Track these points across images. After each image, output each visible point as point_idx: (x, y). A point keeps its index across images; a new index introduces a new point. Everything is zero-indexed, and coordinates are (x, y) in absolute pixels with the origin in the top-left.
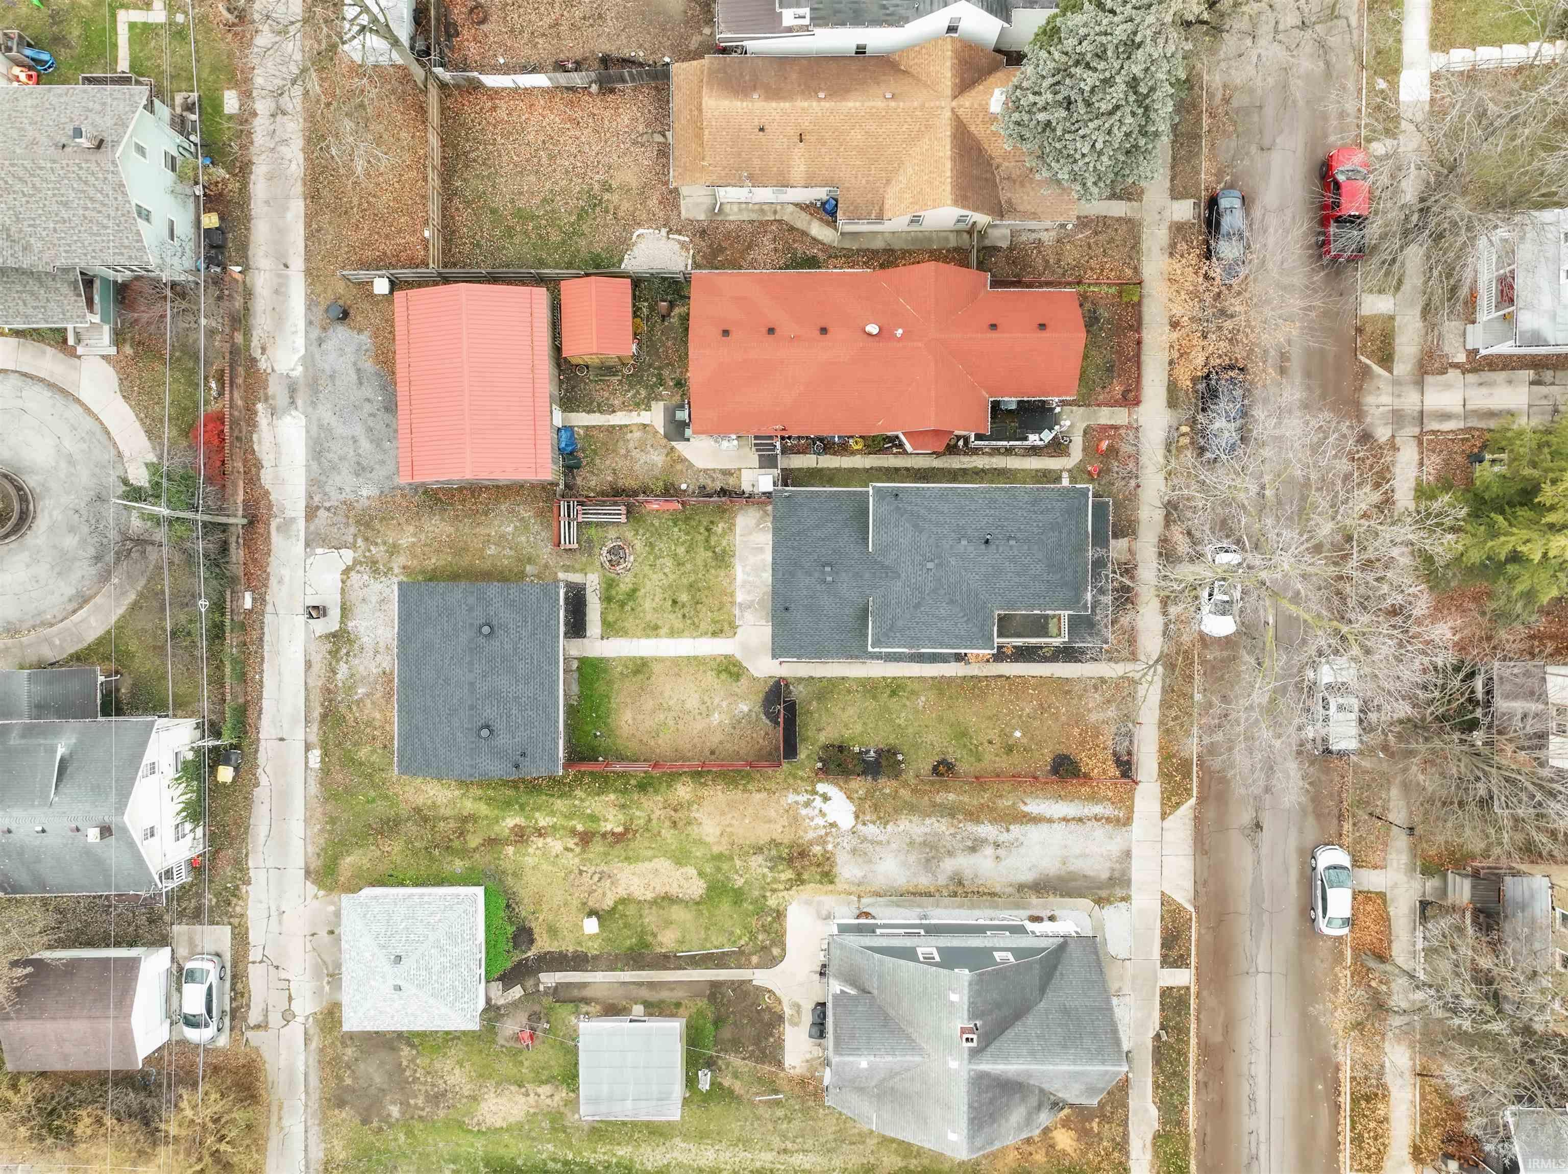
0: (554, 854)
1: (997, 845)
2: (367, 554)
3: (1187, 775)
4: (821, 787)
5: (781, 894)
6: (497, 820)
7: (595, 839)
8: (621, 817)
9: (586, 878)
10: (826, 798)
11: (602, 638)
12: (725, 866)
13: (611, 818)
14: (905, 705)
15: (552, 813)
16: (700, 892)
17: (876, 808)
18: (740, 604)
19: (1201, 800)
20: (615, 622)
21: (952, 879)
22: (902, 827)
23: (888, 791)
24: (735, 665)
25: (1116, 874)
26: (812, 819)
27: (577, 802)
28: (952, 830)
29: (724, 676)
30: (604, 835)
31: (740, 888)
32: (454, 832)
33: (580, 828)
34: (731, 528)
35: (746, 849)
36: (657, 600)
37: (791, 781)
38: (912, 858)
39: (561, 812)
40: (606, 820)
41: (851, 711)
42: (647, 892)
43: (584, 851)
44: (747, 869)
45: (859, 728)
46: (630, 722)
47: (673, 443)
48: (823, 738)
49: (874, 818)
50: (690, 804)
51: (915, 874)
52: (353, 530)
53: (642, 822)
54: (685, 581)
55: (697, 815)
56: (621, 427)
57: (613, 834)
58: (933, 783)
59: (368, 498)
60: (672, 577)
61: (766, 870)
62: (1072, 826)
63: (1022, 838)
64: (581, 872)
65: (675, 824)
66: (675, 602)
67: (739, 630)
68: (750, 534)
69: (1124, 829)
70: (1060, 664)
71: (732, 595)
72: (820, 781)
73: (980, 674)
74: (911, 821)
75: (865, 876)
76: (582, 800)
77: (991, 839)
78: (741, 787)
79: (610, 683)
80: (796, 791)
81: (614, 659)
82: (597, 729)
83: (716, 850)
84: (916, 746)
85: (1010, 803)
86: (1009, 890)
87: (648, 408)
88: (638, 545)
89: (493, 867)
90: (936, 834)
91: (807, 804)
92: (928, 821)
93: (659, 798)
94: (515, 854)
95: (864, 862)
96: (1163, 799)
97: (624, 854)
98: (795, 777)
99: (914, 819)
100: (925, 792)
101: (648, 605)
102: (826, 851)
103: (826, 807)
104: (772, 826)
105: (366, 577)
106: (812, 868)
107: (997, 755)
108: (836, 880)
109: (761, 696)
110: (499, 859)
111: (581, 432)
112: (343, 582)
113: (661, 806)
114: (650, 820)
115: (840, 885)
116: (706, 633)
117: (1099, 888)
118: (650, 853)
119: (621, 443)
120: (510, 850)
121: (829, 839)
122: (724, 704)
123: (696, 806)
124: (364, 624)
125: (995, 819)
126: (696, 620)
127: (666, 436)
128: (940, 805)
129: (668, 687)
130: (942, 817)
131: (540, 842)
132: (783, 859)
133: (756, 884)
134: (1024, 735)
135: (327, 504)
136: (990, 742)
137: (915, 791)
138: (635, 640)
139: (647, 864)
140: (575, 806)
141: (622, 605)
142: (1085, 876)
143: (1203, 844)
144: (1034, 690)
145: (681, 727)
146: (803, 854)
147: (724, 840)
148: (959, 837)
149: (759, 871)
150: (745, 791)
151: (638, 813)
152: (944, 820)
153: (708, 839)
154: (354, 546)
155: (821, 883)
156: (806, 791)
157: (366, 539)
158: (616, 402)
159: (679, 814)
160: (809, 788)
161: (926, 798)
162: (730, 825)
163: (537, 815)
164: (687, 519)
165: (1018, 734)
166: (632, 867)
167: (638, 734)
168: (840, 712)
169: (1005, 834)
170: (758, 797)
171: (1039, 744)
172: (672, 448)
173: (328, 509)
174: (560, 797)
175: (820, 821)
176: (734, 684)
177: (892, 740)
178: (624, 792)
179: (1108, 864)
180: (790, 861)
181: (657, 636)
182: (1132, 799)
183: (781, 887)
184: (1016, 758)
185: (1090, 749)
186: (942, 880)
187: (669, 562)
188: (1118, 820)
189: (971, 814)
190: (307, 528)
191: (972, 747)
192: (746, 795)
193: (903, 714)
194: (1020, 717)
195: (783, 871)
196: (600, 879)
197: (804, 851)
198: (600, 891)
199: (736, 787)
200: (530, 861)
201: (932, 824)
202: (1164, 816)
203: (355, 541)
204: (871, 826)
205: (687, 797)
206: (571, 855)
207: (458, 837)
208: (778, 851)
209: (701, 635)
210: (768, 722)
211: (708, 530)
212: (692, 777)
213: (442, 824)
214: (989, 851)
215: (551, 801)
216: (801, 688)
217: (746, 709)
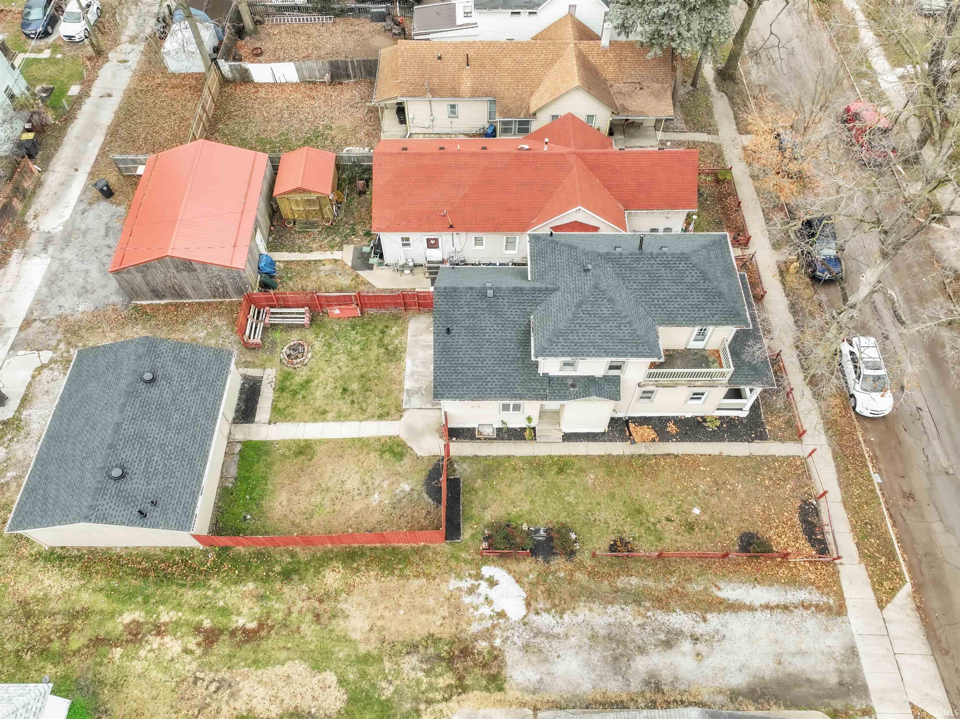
0: (168, 657)
1: (695, 639)
2: (65, 354)
3: (891, 556)
4: (487, 571)
5: (438, 707)
6: (112, 615)
7: (222, 637)
8: (257, 610)
9: (200, 689)
10: (492, 583)
11: (270, 423)
12: (372, 670)
13: (245, 611)
14: (574, 482)
15: (179, 606)
16: (339, 705)
17: (549, 594)
18: (408, 391)
19: (918, 588)
20: (285, 409)
21: (647, 683)
22: (581, 618)
23: (562, 575)
24: (398, 445)
25: (847, 679)
26: (476, 608)
27: (210, 593)
28: (640, 620)
29: (387, 456)
30: (233, 633)
31: (388, 700)
32: (57, 631)
33: (207, 624)
34: (404, 331)
35: (399, 647)
36: (328, 388)
37: (453, 563)
38: (596, 657)
39: (190, 605)
40: (239, 614)
41: (517, 488)
42: (273, 708)
43: (205, 653)
44: (398, 673)
45: (526, 506)
46: (285, 503)
47: (359, 272)
48: (488, 516)
49: (548, 606)
50: (337, 593)
51: (601, 677)
52: (59, 336)
53: (280, 615)
54: (357, 373)
55: (344, 606)
56: (316, 261)
57: (245, 631)
58: (612, 565)
59: (83, 313)
60: (344, 369)
61: (421, 674)
62: (779, 615)
63: (723, 631)
64: (196, 679)
65: (317, 616)
66: (345, 390)
67: (406, 414)
68: (421, 335)
69: (839, 619)
70: (726, 443)
71: (401, 383)
72: (485, 563)
73: (648, 453)
74: (591, 610)
75: (541, 681)
76: (216, 590)
77: (686, 630)
78: (397, 572)
79: (269, 465)
80: (459, 577)
81: (278, 442)
82: (248, 512)
83: (362, 649)
84: (590, 524)
85: (701, 588)
86: (719, 699)
87: (341, 249)
88: (318, 345)
89: (90, 675)
90: (621, 625)
91: (471, 591)
92: (610, 609)
93: (304, 587)
94: (122, 656)
95: (540, 662)
96: (873, 584)
97: (253, 657)
98: (457, 559)
99: (595, 606)
100: (603, 576)
101: (318, 394)
102: (493, 648)
103: (493, 593)
104: (430, 616)
105: (56, 373)
106: (476, 670)
107: (678, 534)
108: (506, 685)
109: (425, 474)
110: (100, 664)
111: (282, 265)
112: (33, 377)
113: (304, 595)
114: (290, 613)
115: (512, 694)
116: (373, 417)
117: (832, 696)
118: (283, 655)
119: (314, 273)
120: (118, 652)
121: (497, 632)
122: (385, 484)
123: (344, 595)
124: (39, 412)
125: (689, 608)
126: (364, 405)
127: (354, 268)
128: (623, 590)
129: (329, 467)
130: (626, 603)
131: (155, 642)
132: (442, 659)
133: (408, 693)
134: (704, 512)
135: (43, 318)
136: (668, 520)
137: (592, 574)
138: (302, 424)
139: (278, 667)
140: (207, 597)
141: (294, 393)
142: (809, 681)
143: (939, 642)
144: (705, 467)
145: (337, 508)
146: (466, 652)
147: (373, 636)
148: (648, 629)
149: (412, 675)
150: (401, 576)
151: (277, 606)
152: (628, 608)
153: (355, 636)
154: (55, 349)
155: (487, 689)
156: (470, 575)
157: (69, 343)
158: (314, 245)
159: (325, 606)
160: (473, 572)
161: (606, 582)
162: (382, 617)
163: (161, 608)
164: (364, 325)
165: (697, 511)
166: (259, 672)
167: (291, 517)
168: (506, 489)
169: (702, 624)
170: (415, 584)
171: (722, 522)
172: (357, 276)
173: (43, 321)
174: (193, 587)
175: (486, 610)
176: (397, 464)
177: (563, 518)
178: (266, 579)
179: (833, 666)
180: (450, 660)
181: (324, 420)
182: (837, 582)
183: (439, 697)
184: (699, 536)
185: (777, 527)
186: (635, 686)
187: (343, 358)
188: (830, 608)
189: (660, 600)
190: (17, 335)
191: (650, 525)
192: (402, 582)
193: (573, 492)
194: (696, 493)
195: (441, 675)
196: (218, 689)
197: (466, 648)
198: (214, 705)
199: (392, 573)
200: (138, 666)
201: (616, 613)
202: (881, 605)
203: (58, 345)
204: (545, 615)
205: (336, 585)
206: (189, 658)
207: (60, 638)
208: (436, 648)
209: (367, 419)
210: (430, 500)
211: (383, 332)
212: (344, 562)
213: (47, 621)
214: (686, 646)
215: (180, 591)
216: (465, 466)
217: (407, 488)
